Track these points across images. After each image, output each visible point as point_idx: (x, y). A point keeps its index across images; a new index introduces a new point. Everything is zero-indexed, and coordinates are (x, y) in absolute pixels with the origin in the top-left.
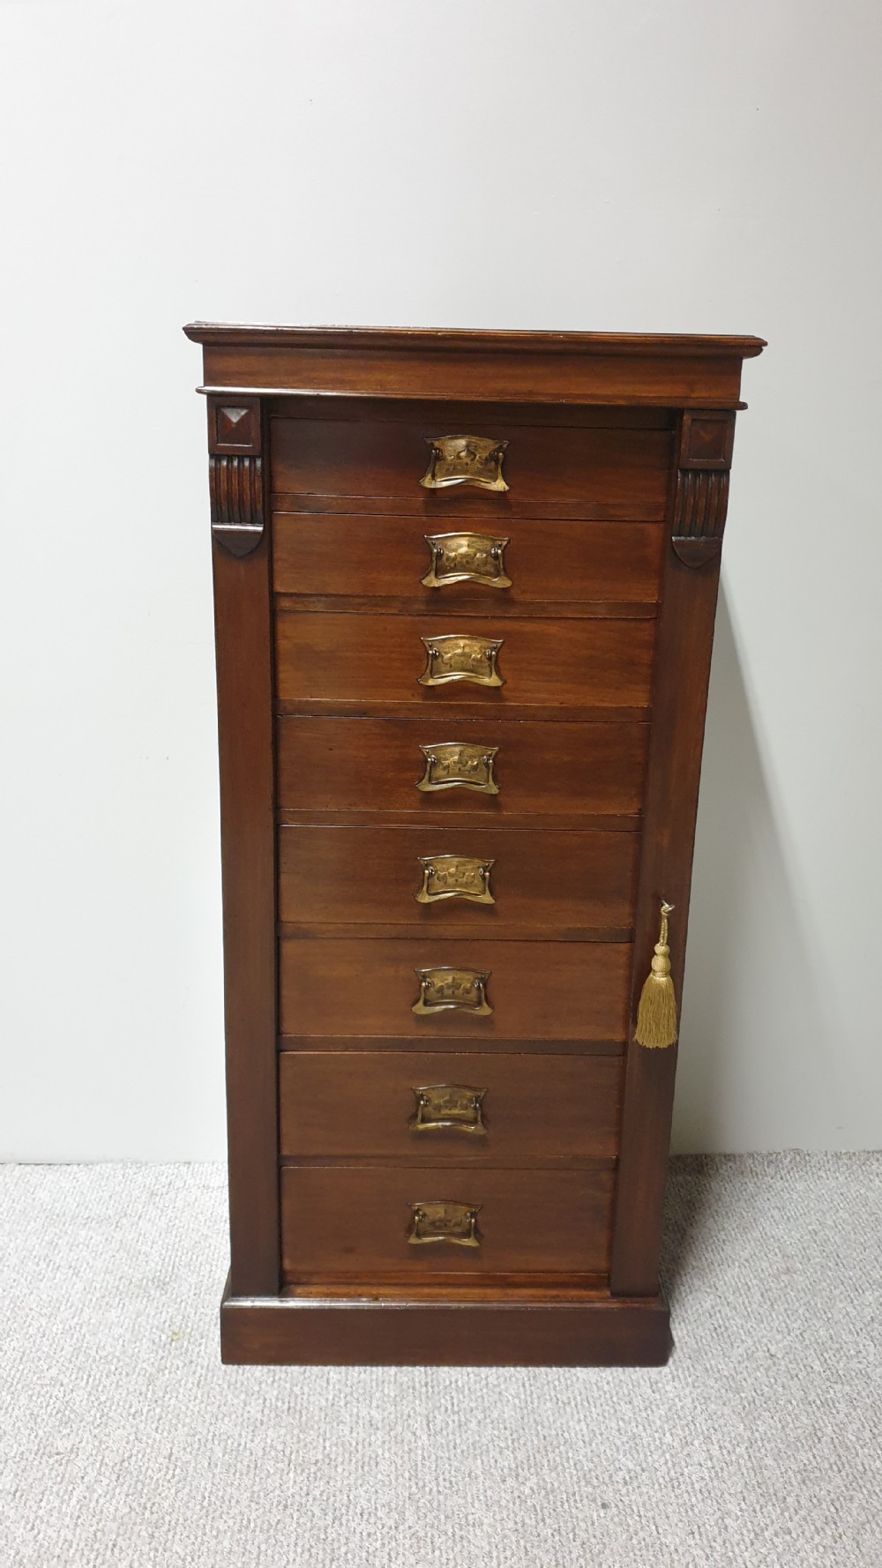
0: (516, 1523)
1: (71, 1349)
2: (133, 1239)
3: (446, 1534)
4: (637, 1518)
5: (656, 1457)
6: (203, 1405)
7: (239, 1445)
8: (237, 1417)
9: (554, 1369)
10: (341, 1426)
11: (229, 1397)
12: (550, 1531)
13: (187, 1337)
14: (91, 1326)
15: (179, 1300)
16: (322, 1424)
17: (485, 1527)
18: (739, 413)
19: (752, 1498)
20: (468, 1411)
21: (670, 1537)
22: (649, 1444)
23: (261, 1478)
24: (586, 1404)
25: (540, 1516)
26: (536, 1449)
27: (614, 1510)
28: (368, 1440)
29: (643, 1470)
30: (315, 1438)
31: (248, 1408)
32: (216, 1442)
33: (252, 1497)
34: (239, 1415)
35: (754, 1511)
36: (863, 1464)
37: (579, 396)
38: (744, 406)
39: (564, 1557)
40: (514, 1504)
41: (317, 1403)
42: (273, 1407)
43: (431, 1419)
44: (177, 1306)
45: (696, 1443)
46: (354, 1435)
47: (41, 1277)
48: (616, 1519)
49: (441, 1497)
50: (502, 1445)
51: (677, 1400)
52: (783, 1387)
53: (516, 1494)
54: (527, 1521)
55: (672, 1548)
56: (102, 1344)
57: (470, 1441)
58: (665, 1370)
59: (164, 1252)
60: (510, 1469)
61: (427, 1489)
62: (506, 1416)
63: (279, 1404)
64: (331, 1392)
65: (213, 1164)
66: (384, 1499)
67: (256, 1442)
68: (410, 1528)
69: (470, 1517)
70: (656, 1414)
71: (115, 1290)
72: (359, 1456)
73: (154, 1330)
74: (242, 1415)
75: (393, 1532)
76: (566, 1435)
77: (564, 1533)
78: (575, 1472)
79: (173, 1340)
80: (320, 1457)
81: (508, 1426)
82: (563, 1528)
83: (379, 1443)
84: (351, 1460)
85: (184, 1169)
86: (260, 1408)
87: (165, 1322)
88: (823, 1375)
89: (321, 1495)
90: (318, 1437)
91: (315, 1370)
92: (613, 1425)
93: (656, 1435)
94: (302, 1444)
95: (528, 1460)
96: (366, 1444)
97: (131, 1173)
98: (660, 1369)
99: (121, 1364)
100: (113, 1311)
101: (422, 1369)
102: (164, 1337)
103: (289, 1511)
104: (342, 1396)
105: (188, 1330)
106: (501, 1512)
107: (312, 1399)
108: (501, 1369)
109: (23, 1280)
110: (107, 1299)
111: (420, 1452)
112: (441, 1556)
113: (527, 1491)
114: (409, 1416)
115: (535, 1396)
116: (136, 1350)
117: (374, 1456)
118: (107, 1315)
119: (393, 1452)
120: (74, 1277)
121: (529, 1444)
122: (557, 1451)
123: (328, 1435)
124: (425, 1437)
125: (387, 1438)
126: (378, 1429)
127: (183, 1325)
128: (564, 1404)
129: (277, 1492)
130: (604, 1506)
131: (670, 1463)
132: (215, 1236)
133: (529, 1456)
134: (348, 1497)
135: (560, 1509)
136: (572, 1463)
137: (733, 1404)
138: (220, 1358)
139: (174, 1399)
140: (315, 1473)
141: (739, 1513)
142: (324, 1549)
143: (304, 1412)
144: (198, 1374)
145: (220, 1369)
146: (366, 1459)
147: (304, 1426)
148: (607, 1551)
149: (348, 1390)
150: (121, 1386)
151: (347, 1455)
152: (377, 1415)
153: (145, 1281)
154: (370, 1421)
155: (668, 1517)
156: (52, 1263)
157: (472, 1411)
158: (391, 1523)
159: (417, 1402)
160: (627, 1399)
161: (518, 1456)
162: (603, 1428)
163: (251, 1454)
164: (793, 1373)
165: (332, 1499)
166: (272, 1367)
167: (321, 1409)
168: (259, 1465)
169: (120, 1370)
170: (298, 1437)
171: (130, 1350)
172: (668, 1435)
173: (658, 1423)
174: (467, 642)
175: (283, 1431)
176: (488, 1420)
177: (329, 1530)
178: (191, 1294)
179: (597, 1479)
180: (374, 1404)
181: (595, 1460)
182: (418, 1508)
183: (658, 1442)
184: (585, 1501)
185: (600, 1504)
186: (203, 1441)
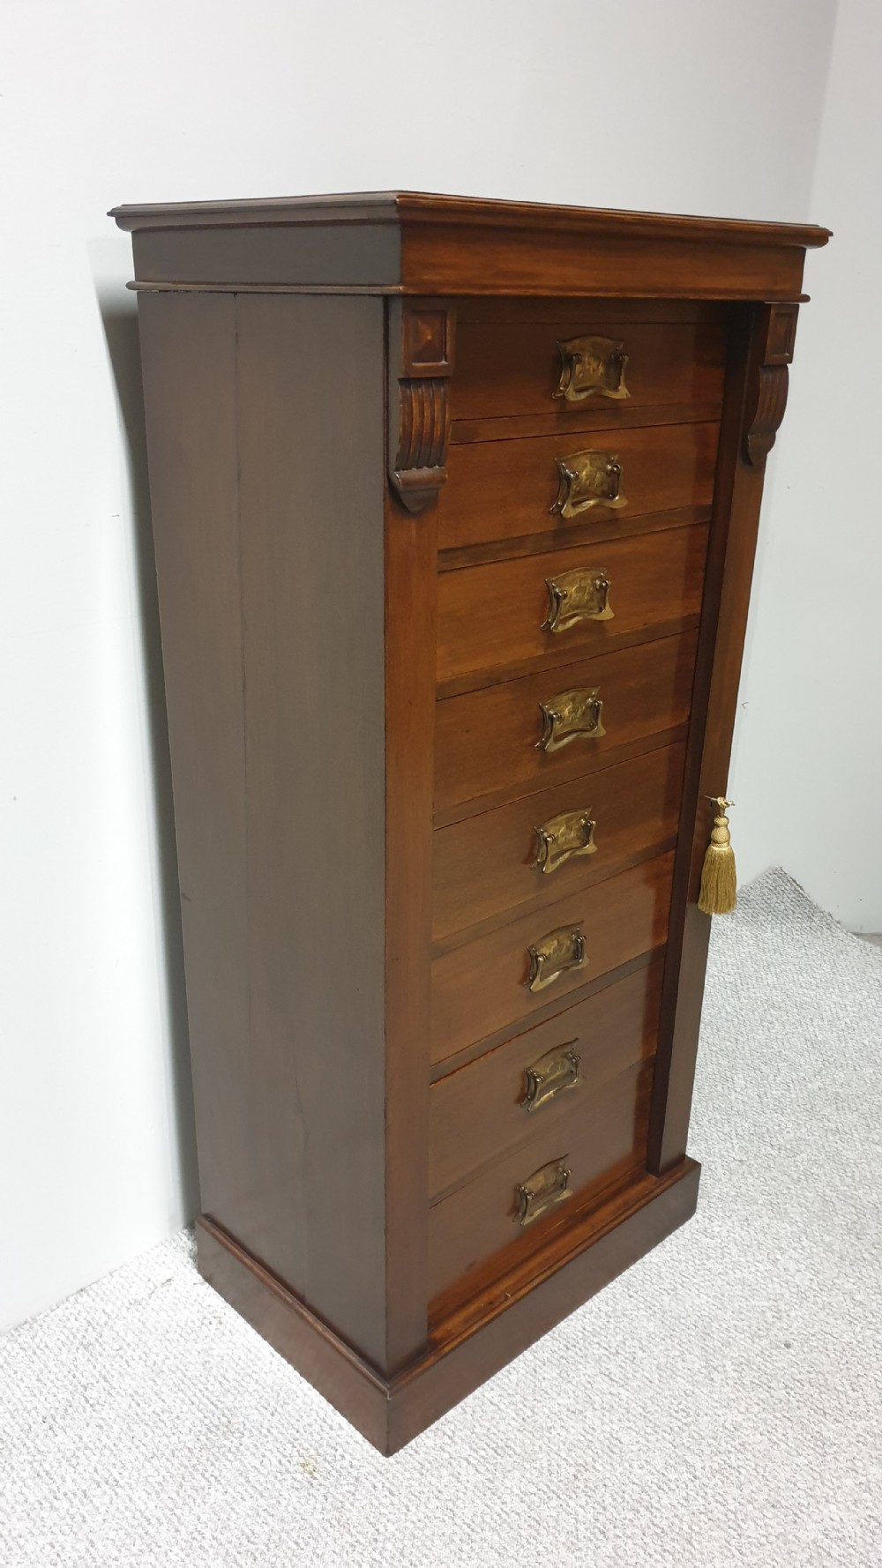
0: (758, 1404)
1: (220, 1560)
2: (130, 1406)
3: (730, 1452)
4: (814, 1338)
5: (770, 1286)
6: (422, 1508)
7: (499, 1515)
8: (465, 1494)
9: (632, 1268)
10: (554, 1432)
11: (434, 1481)
12: (784, 1392)
13: (320, 1459)
14: (210, 1524)
15: (265, 1431)
16: (539, 1443)
17: (745, 1424)
18: (802, 306)
19: (849, 1271)
20: (622, 1345)
21: (845, 1336)
22: (756, 1280)
23: (554, 1527)
24: (684, 1279)
25: (766, 1387)
26: (701, 1339)
27: (795, 1343)
28: (587, 1427)
29: (776, 1301)
30: (548, 1458)
31: (463, 1479)
32: (479, 1530)
33: (569, 1548)
34: (465, 1491)
35: (860, 1279)
36: (869, 1202)
37: (706, 291)
38: (806, 299)
39: (812, 1403)
40: (739, 1391)
41: (510, 1428)
42: (482, 1460)
43: (607, 1373)
44: (270, 1438)
45: (779, 1257)
46: (573, 1431)
47: (78, 1518)
48: (806, 1349)
49: (693, 1427)
50: (678, 1353)
51: (732, 1234)
52: (772, 1179)
53: (731, 1383)
54: (762, 1396)
55: (855, 1342)
56: (247, 1531)
57: (654, 1368)
58: (697, 1216)
59: (181, 1395)
60: (705, 1367)
61: (676, 1429)
62: (651, 1330)
63: (483, 1453)
64: (509, 1410)
65: (111, 1274)
66: (659, 1462)
67: (509, 1501)
68: (703, 1468)
69: (727, 1425)
70: (733, 1254)
71: (183, 1469)
72: (597, 1444)
73: (280, 1477)
74: (466, 1488)
75: (697, 1482)
76: (703, 1312)
77: (791, 1386)
78: (743, 1336)
79: (311, 1473)
80: (572, 1470)
81: (661, 1336)
82: (788, 1383)
83: (598, 1422)
84: (597, 1453)
85: (84, 1299)
86: (471, 1470)
87: (280, 1462)
88: (782, 1155)
89: (614, 1500)
90: (549, 1454)
91: (470, 1401)
92: (720, 1282)
93: (753, 1270)
94: (545, 1471)
95: (706, 1352)
96: (591, 1431)
97: (29, 1340)
98: (693, 1218)
99: (294, 1534)
100: (212, 1491)
101: (546, 1337)
102: (299, 1477)
103: (610, 1534)
104: (521, 1406)
105: (313, 1452)
106: (740, 1405)
107: (502, 1428)
108: (598, 1294)
109: (61, 1538)
110: (187, 1485)
111: (634, 1405)
112: (748, 1471)
113: (735, 1374)
114: (589, 1383)
115: (648, 1299)
116: (290, 1509)
117: (608, 1436)
118: (211, 1499)
119: (617, 1421)
120: (118, 1490)
121: (691, 1338)
122: (714, 1329)
123: (555, 1448)
124: (621, 1390)
125: (598, 1413)
126: (581, 1412)
127: (302, 1451)
128: (672, 1290)
129: (581, 1527)
130: (788, 1346)
131: (783, 1284)
132: (214, 1346)
133: (703, 1348)
134: (634, 1483)
135: (768, 1371)
136: (732, 1330)
137: (764, 1213)
138: (378, 1454)
139: (389, 1525)
140: (586, 1487)
141: (855, 1287)
142: (673, 1540)
143: (510, 1443)
144: (379, 1485)
145: (391, 1465)
146: (607, 1443)
147: (526, 1456)
148: (828, 1376)
149: (518, 1398)
150: (323, 1554)
151: (590, 1452)
152: (567, 1402)
153: (203, 1438)
154: (568, 1410)
155: (827, 1323)
156: (70, 1495)
157: (624, 1343)
158: (686, 1476)
159: (580, 1367)
160: (705, 1257)
161: (697, 1353)
162: (718, 1290)
163: (518, 1514)
164: (766, 1165)
165: (626, 1496)
166: (433, 1427)
167: (519, 1430)
168: (538, 1519)
169: (301, 1541)
170: (535, 1468)
171: (285, 1514)
172: (757, 1263)
173: (742, 1259)
174: (582, 574)
175: (517, 1474)
176: (644, 1342)
177: (656, 1521)
178: (269, 1417)
179: (759, 1329)
180: (554, 1395)
181: (742, 1316)
182: (688, 1448)
183: (759, 1274)
184: (774, 1352)
185: (783, 1346)
186: (465, 1538)
